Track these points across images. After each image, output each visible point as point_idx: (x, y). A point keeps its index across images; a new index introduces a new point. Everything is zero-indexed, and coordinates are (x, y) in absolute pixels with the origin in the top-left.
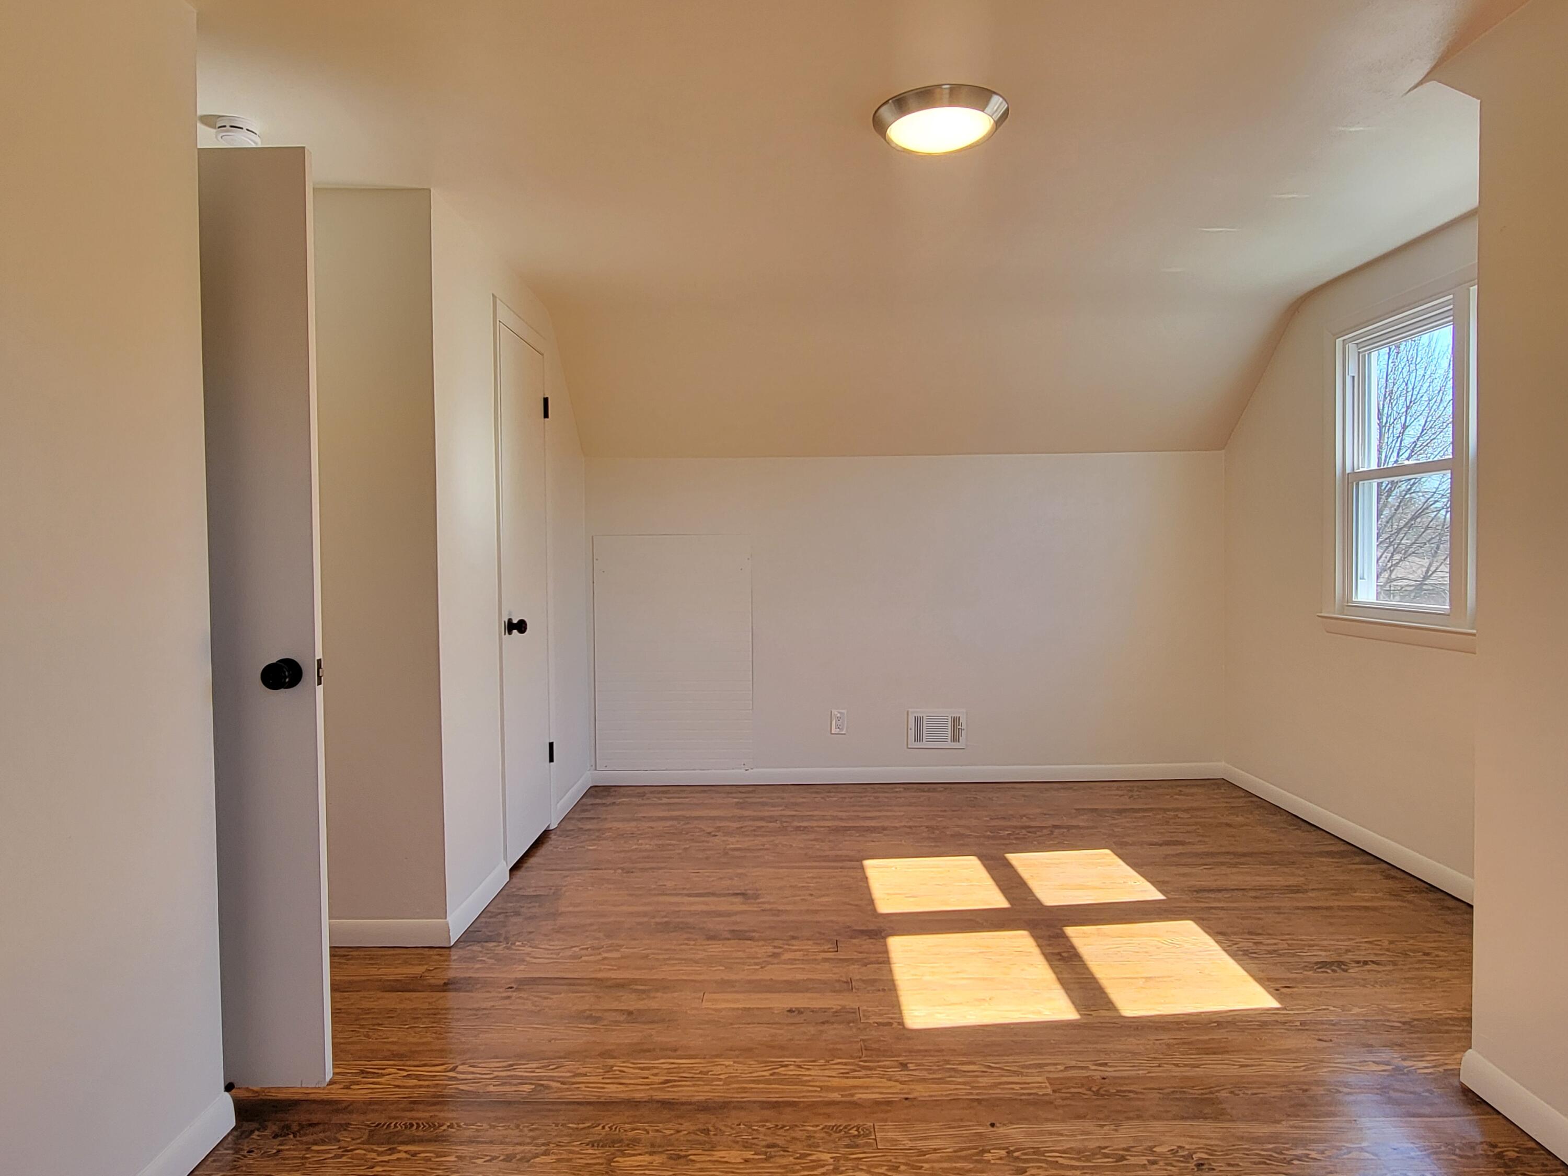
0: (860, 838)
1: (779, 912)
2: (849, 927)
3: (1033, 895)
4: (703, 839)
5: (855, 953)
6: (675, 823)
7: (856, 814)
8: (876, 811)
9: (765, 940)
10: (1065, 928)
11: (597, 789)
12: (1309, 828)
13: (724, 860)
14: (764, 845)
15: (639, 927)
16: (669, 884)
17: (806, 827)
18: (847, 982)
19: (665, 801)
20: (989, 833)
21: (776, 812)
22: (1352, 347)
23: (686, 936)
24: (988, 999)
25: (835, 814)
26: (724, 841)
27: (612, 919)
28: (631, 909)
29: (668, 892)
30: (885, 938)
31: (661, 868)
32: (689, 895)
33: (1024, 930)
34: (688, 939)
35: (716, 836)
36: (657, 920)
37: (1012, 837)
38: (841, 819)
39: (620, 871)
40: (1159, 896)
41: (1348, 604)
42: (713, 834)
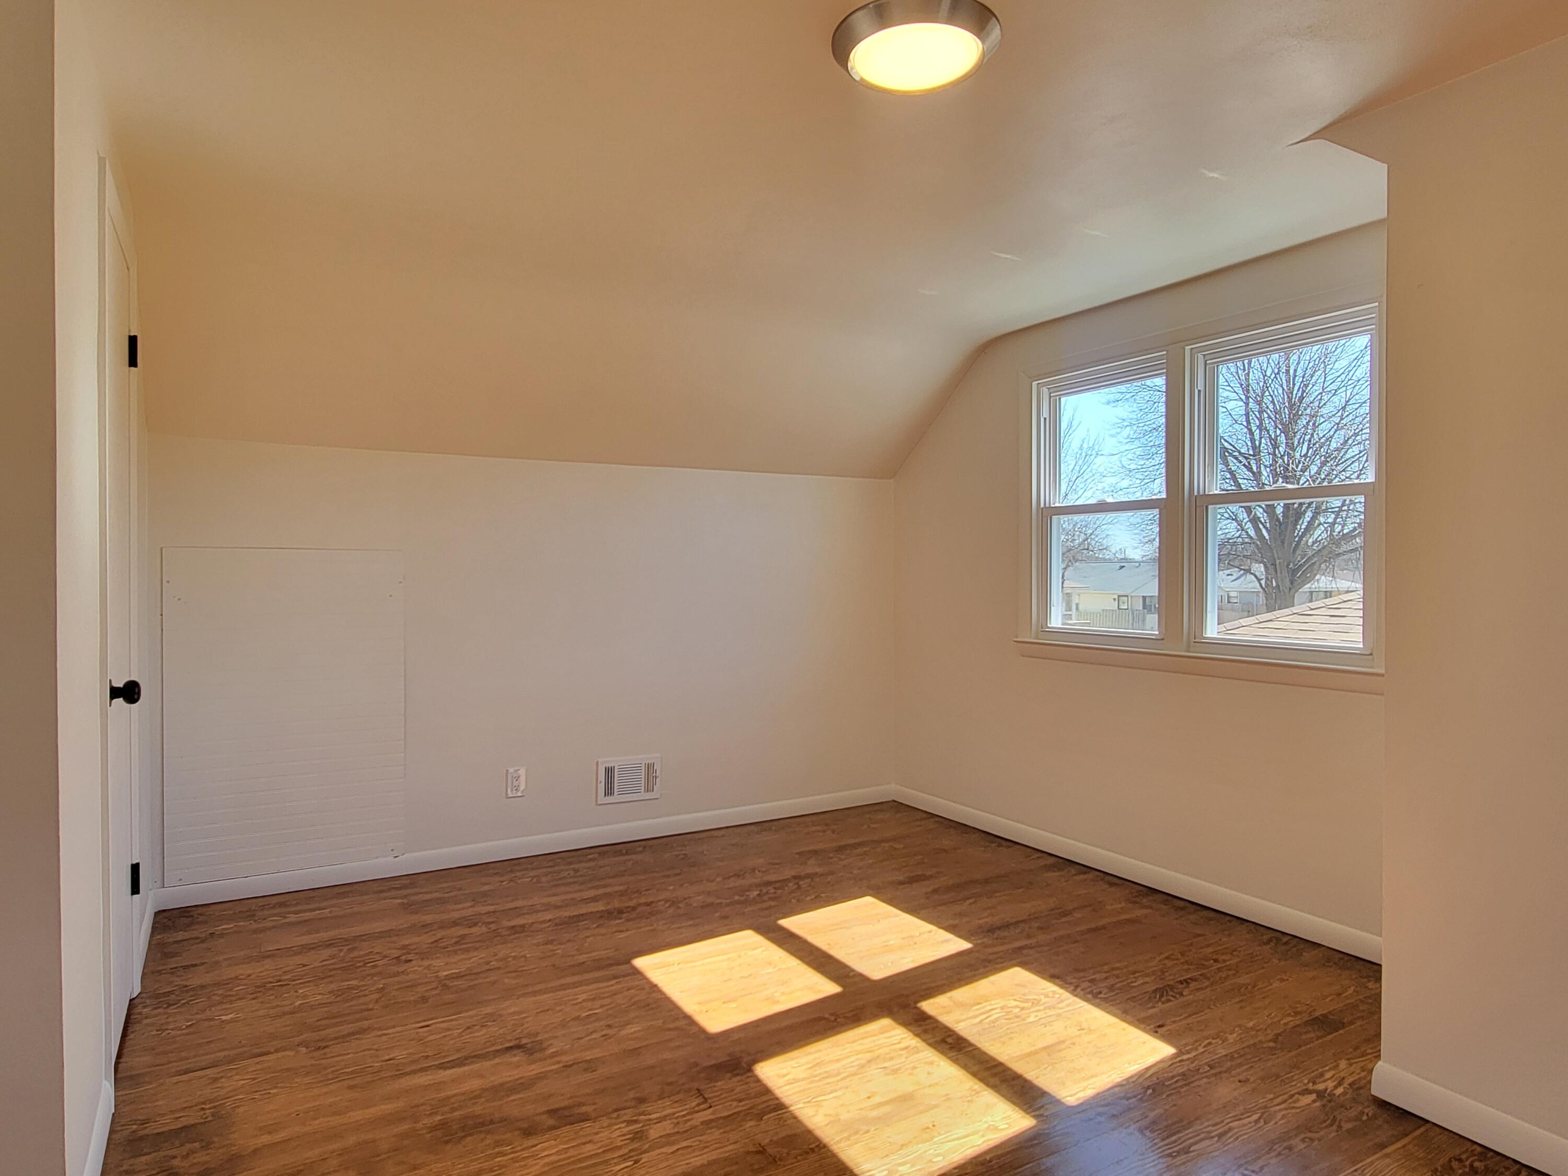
0: (603, 931)
1: (589, 1066)
2: (696, 1064)
3: (853, 970)
4: (395, 969)
5: (735, 1103)
6: (333, 951)
7: (570, 896)
8: (590, 888)
9: (607, 1114)
10: (919, 1005)
11: (165, 914)
12: (1009, 844)
13: (448, 997)
14: (488, 963)
15: (406, 1142)
16: (399, 1054)
17: (523, 926)
18: (758, 1152)
19: (292, 918)
20: (737, 898)
21: (466, 910)
22: (1045, 390)
23: (489, 1140)
24: (931, 1126)
25: (546, 900)
26: (428, 967)
27: (351, 1140)
28: (373, 1112)
29: (408, 1070)
30: (749, 1069)
31: (363, 1031)
32: (442, 1067)
33: (883, 1017)
34: (498, 1144)
35: (410, 961)
36: (427, 1121)
37: (765, 898)
38: (557, 907)
39: (304, 1050)
40: (965, 945)
41: (1043, 628)
42: (403, 958)
